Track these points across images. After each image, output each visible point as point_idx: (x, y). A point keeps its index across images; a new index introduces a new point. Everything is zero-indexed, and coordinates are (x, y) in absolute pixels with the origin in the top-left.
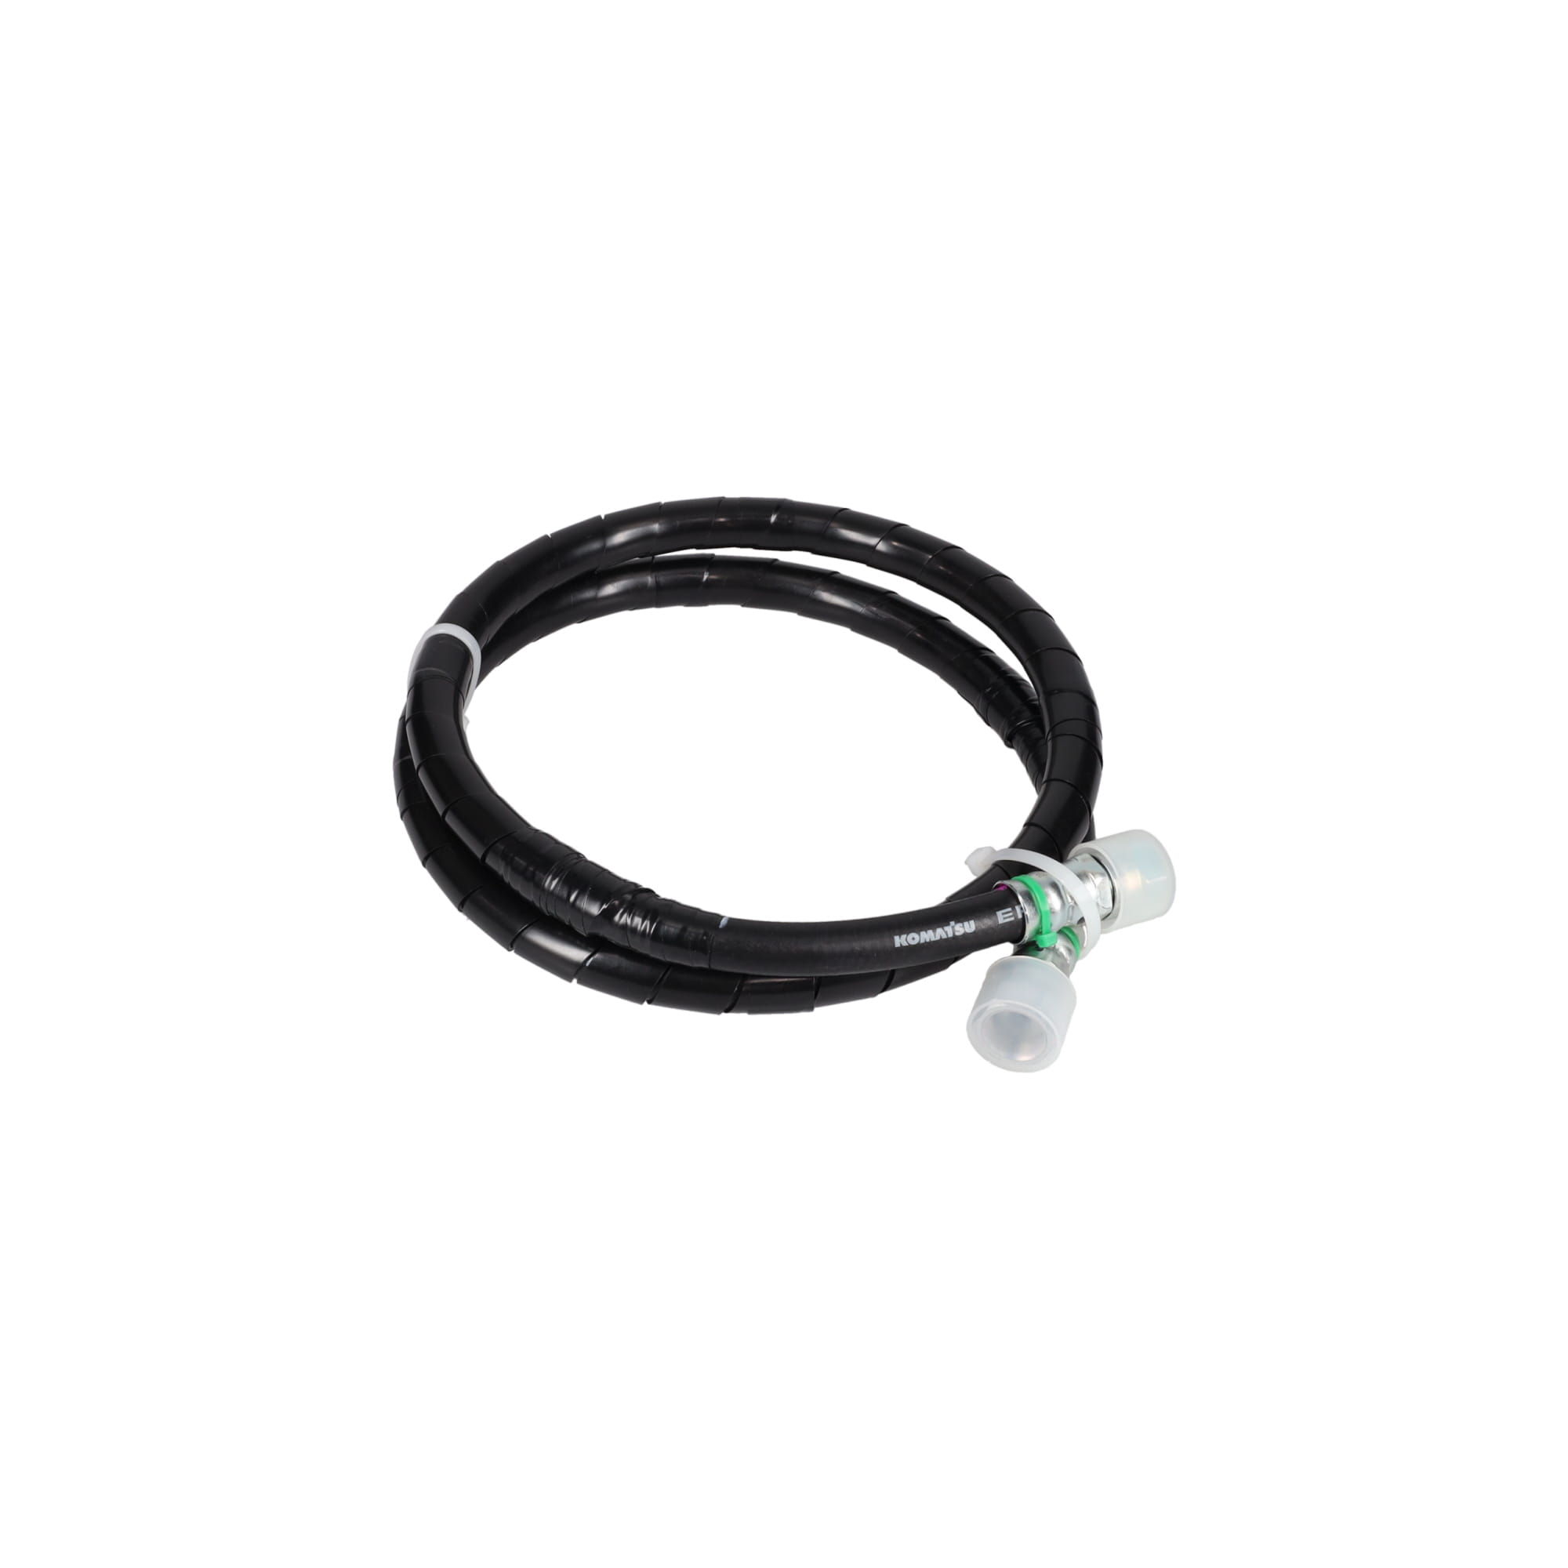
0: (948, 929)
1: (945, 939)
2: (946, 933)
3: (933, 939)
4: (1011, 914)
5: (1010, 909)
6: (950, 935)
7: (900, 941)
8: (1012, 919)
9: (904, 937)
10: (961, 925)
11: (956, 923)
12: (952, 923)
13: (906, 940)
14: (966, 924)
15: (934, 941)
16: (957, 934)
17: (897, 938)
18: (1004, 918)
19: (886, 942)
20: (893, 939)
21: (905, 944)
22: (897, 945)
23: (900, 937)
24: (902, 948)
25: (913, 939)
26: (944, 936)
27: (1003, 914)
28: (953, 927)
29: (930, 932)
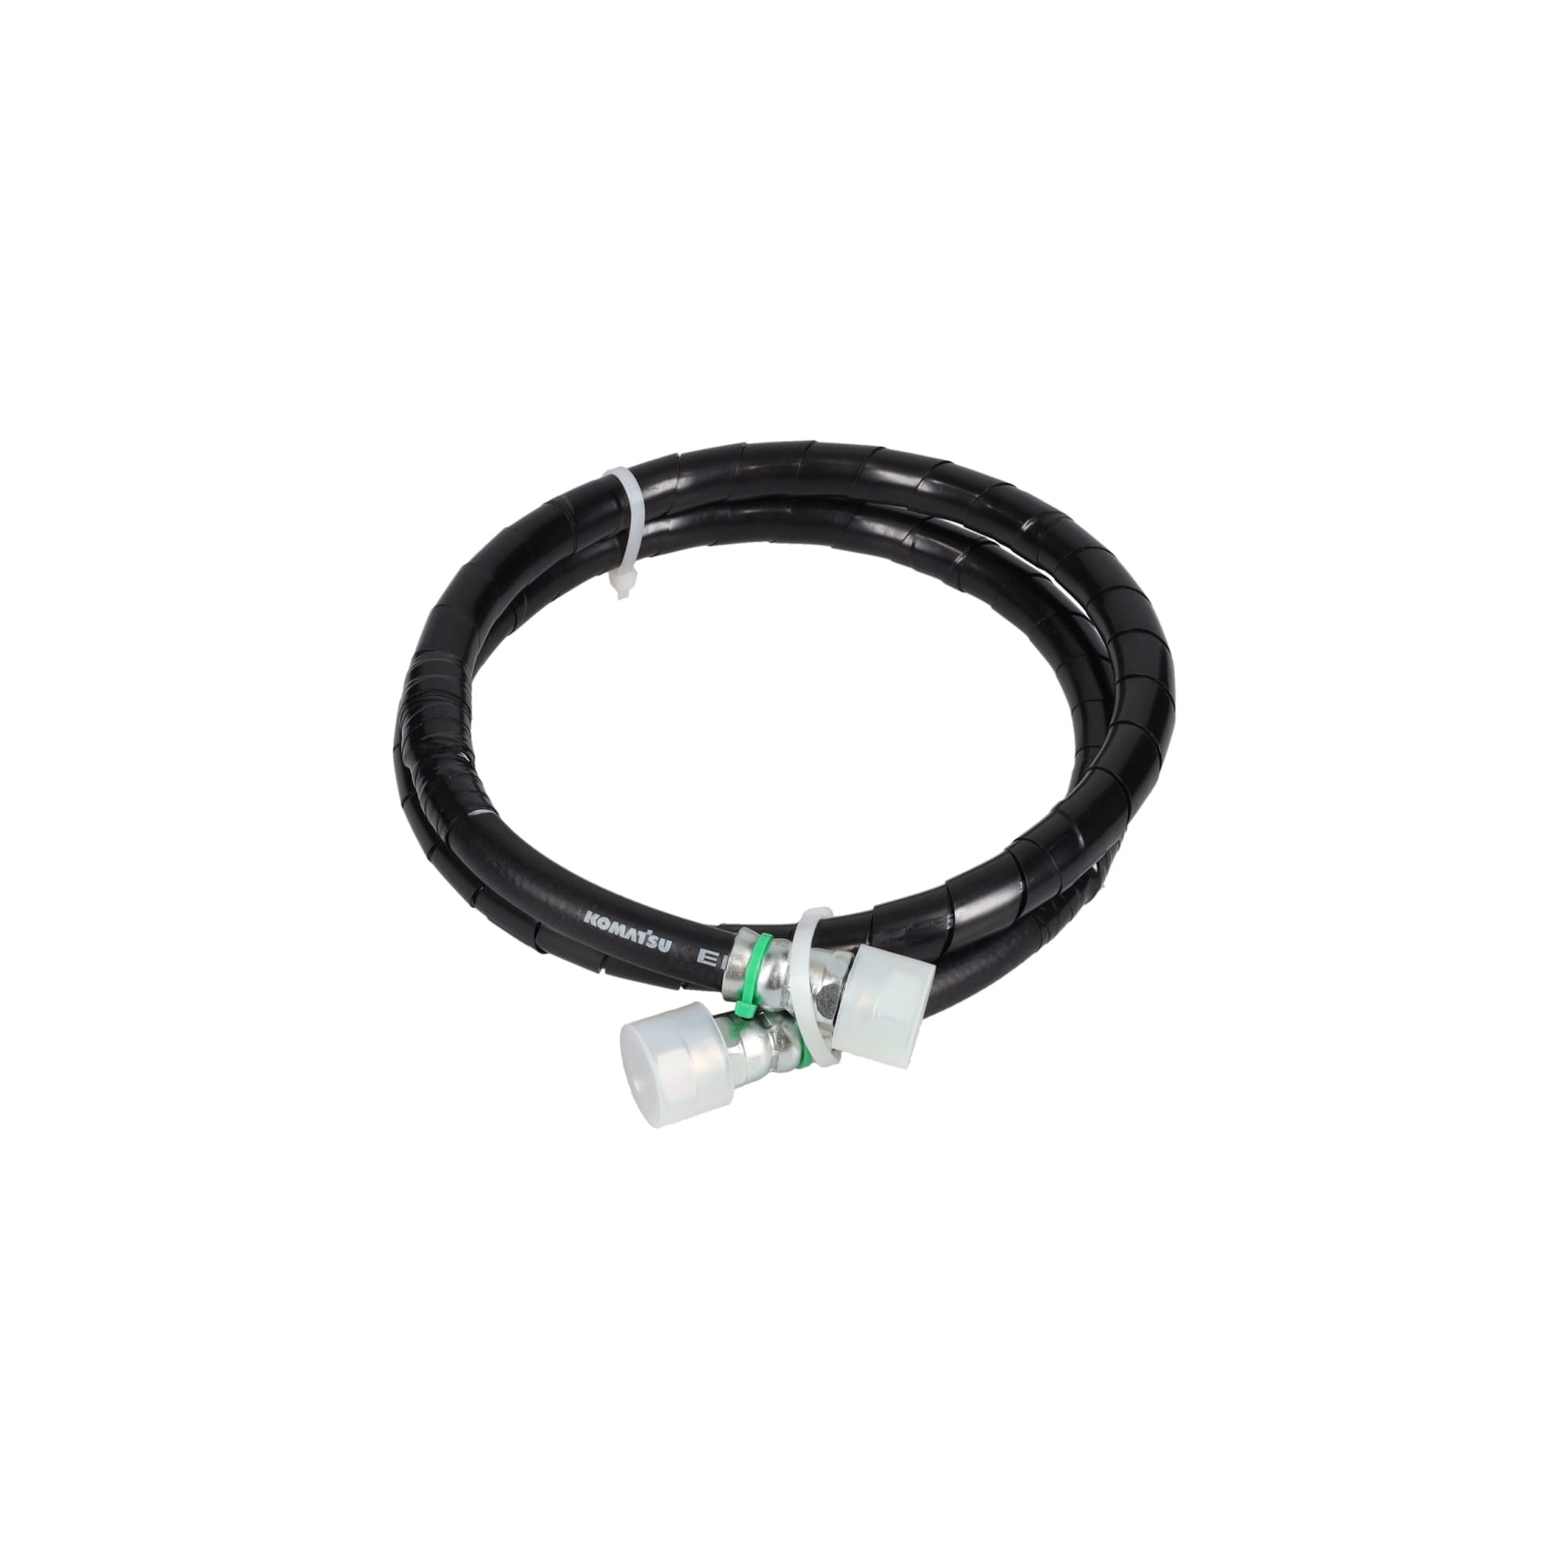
0: (642, 935)
1: (633, 942)
2: (638, 937)
3: (622, 935)
4: (715, 959)
5: (717, 954)
6: (641, 942)
7: (591, 918)
8: (714, 965)
9: (597, 916)
10: (657, 938)
11: (653, 934)
12: (650, 932)
13: (597, 920)
14: (662, 941)
15: (621, 938)
16: (648, 945)
17: (589, 913)
18: (706, 959)
19: (579, 913)
20: (586, 913)
21: (593, 923)
22: (586, 920)
23: (593, 914)
24: (588, 926)
25: (604, 923)
26: (634, 939)
27: (707, 954)
28: (647, 936)
29: (623, 927)
